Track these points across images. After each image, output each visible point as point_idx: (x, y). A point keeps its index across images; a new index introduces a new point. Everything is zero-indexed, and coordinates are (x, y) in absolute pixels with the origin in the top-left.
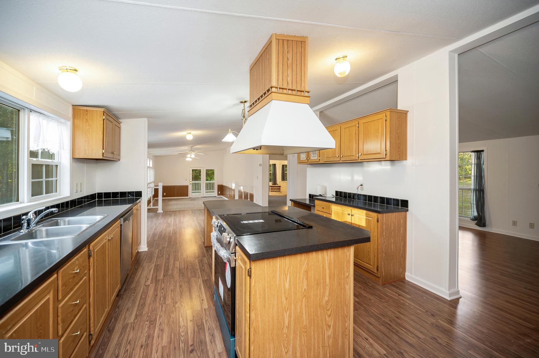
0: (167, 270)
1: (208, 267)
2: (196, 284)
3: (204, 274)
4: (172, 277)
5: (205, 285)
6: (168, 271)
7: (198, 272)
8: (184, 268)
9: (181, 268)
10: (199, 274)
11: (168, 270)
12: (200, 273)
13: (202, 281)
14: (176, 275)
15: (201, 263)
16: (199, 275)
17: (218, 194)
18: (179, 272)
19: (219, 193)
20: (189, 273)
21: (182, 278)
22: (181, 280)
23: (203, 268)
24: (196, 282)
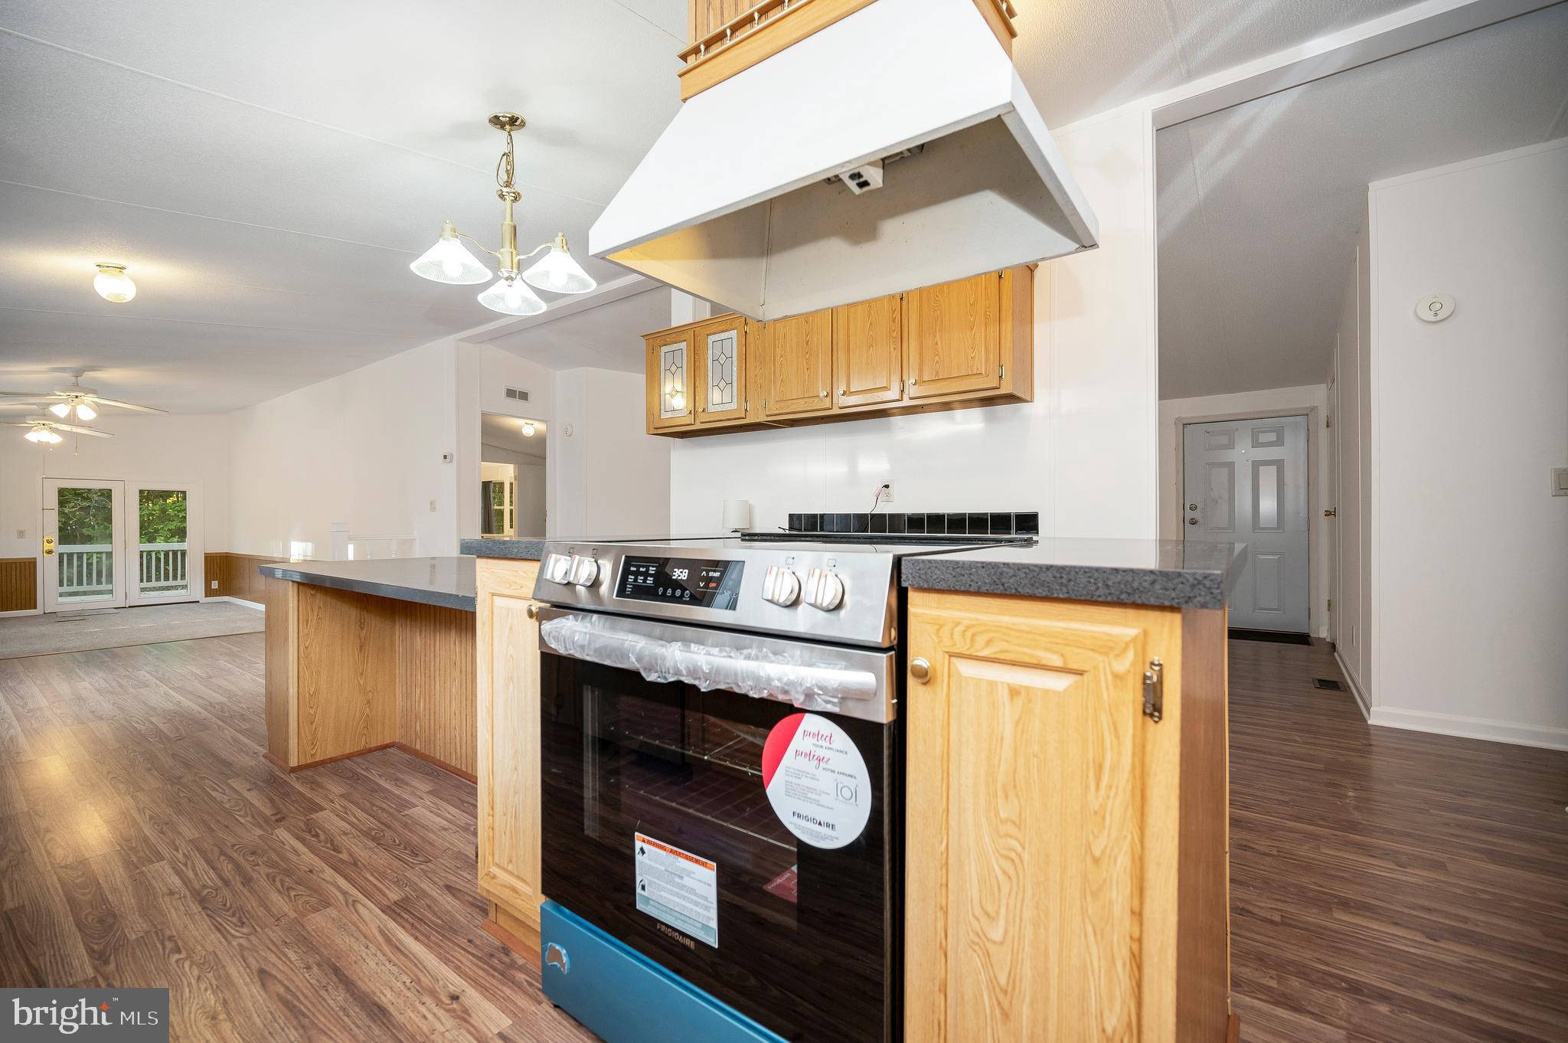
0: (101, 921)
1: (371, 844)
2: (357, 934)
3: (371, 878)
4: (169, 945)
5: (413, 925)
6: (111, 927)
7: (329, 879)
8: (220, 883)
9: (205, 887)
10: (339, 888)
11: (110, 920)
12: (342, 882)
13: (383, 912)
14: (191, 927)
15: (317, 836)
16: (345, 893)
17: (209, 592)
18: (204, 908)
19: (215, 585)
20: (275, 897)
21: (245, 930)
22: (240, 945)
23: (344, 856)
24: (353, 928)
